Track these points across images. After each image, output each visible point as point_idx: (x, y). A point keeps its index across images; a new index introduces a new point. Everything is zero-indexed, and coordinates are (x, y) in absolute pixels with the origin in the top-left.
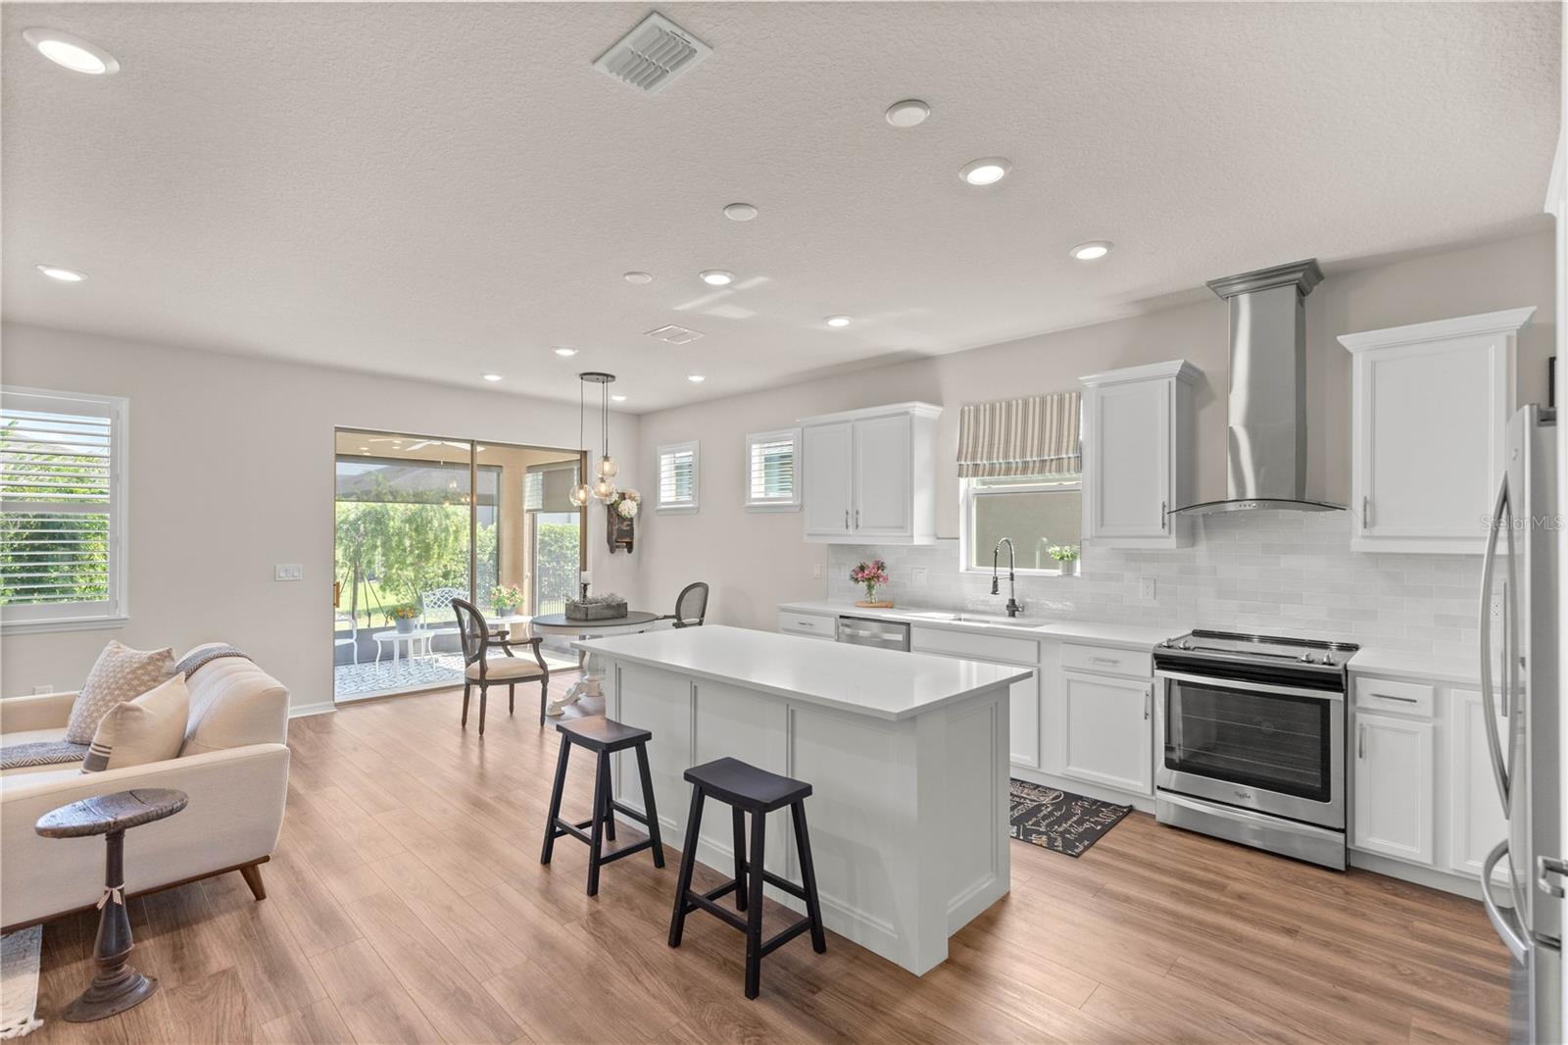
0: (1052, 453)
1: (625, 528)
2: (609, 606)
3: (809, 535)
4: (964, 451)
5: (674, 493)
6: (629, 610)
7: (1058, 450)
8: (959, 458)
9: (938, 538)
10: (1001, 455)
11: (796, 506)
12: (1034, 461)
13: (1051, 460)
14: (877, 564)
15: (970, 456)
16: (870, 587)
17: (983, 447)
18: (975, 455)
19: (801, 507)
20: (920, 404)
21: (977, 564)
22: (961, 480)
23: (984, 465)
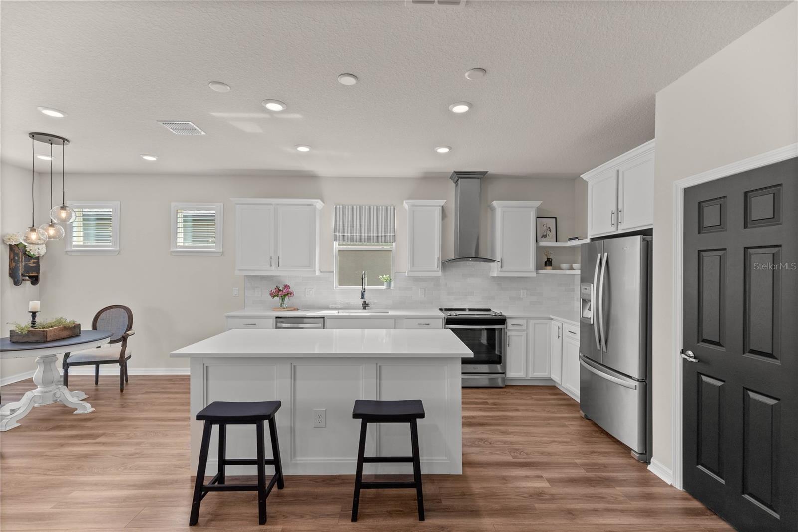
0: (383, 232)
1: (33, 265)
2: (66, 328)
3: (240, 270)
4: (338, 228)
5: (82, 239)
6: (82, 330)
7: (386, 232)
8: (335, 231)
9: (321, 272)
10: (358, 231)
11: (220, 252)
12: (373, 236)
13: (381, 236)
14: (286, 287)
15: (340, 231)
16: (283, 300)
17: (348, 227)
18: (343, 232)
19: (223, 253)
20: (319, 201)
21: (339, 285)
22: (334, 242)
23: (348, 236)
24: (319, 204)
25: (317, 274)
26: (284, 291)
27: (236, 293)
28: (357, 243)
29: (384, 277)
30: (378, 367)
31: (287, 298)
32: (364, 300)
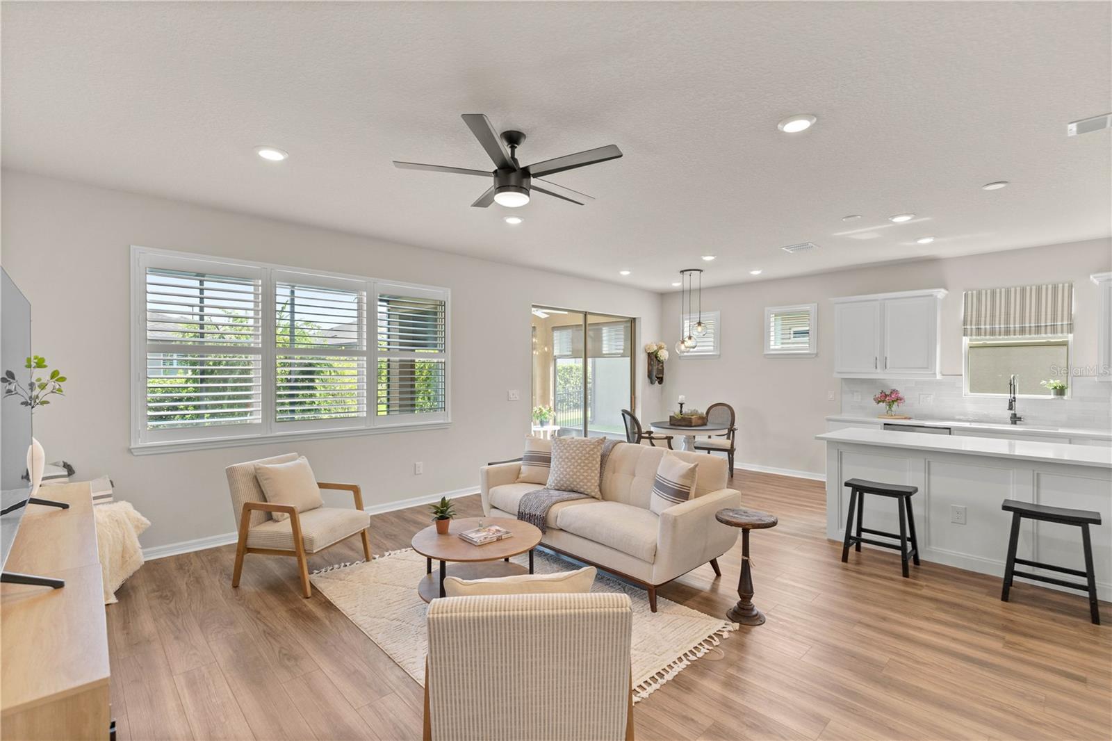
0: (1049, 321)
1: (660, 368)
3: (838, 373)
4: (969, 320)
7: (1054, 319)
8: (965, 323)
10: (1002, 322)
11: (812, 354)
12: (1030, 327)
13: (1046, 326)
14: (894, 391)
15: (974, 322)
16: (890, 406)
17: (986, 317)
18: (978, 323)
19: (817, 355)
20: (943, 290)
21: (971, 391)
22: (964, 338)
23: (985, 329)
24: (941, 293)
25: (939, 377)
26: (893, 396)
27: (831, 396)
28: (1001, 337)
29: (1052, 381)
30: (1036, 475)
31: (896, 403)
32: (1013, 412)
